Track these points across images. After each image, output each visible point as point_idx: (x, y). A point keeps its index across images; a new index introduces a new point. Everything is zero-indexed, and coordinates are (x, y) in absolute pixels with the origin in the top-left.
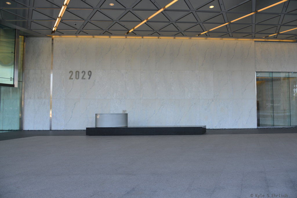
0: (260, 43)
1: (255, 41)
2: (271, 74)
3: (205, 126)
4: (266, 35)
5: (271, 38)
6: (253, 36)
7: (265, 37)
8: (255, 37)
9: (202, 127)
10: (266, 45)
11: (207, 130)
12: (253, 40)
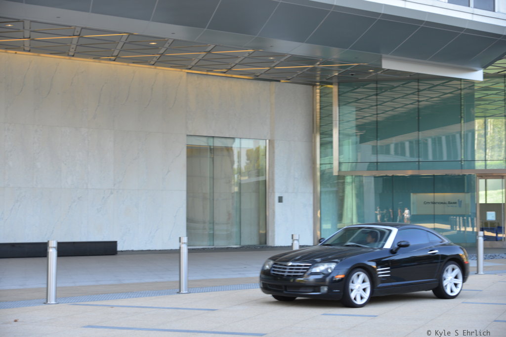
0: (195, 77)
7: (208, 71)
12: (184, 70)
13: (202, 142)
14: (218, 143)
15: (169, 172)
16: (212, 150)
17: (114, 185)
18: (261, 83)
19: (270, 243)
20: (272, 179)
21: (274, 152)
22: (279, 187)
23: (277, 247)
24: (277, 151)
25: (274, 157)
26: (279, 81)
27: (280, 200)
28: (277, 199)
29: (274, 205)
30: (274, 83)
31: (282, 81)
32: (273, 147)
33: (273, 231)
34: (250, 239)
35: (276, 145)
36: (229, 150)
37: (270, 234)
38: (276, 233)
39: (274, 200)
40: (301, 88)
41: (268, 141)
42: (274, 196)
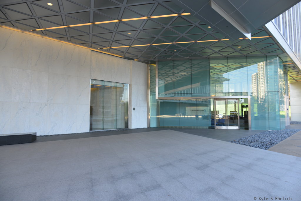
0: (96, 53)
1: (91, 50)
2: (103, 82)
3: (36, 133)
4: (101, 47)
5: (104, 50)
6: (90, 45)
7: (101, 48)
8: (91, 47)
9: (31, 135)
10: (100, 56)
11: (37, 138)
12: (89, 48)
15: (80, 95)
17: (48, 101)
18: (126, 60)
19: (130, 128)
21: (131, 89)
22: (133, 104)
23: (132, 129)
24: (133, 89)
25: (131, 91)
26: (133, 60)
27: (134, 109)
29: (131, 111)
31: (135, 60)
33: (131, 122)
34: (121, 125)
35: (132, 86)
40: (143, 64)
41: (129, 85)
42: (131, 108)
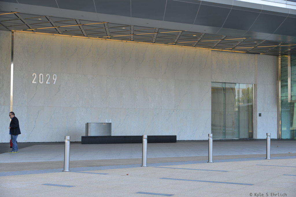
0: (216, 52)
1: (212, 50)
7: (222, 49)
12: (210, 49)
13: (219, 86)
14: (227, 86)
15: (202, 100)
16: (225, 89)
17: (175, 108)
18: (250, 55)
19: (254, 137)
20: (256, 105)
21: (257, 91)
22: (259, 108)
23: (258, 139)
24: (258, 90)
25: (257, 93)
26: (260, 54)
27: (260, 115)
28: (258, 115)
29: (257, 118)
30: (257, 55)
31: (261, 54)
32: (256, 88)
33: (256, 131)
34: (244, 135)
35: (258, 87)
36: (233, 89)
37: (254, 132)
38: (258, 132)
39: (257, 115)
40: (271, 57)
41: (253, 85)
42: (257, 113)
